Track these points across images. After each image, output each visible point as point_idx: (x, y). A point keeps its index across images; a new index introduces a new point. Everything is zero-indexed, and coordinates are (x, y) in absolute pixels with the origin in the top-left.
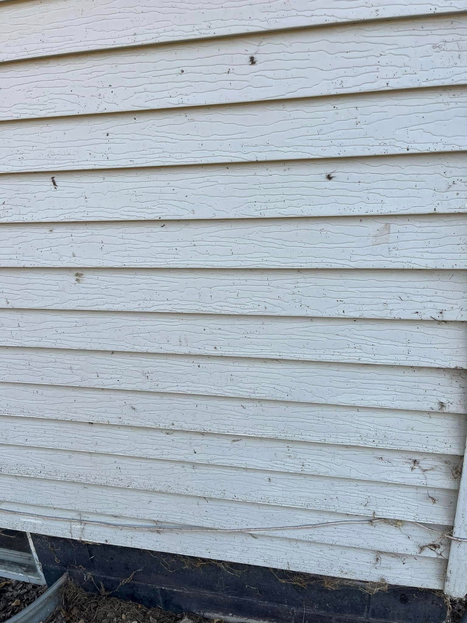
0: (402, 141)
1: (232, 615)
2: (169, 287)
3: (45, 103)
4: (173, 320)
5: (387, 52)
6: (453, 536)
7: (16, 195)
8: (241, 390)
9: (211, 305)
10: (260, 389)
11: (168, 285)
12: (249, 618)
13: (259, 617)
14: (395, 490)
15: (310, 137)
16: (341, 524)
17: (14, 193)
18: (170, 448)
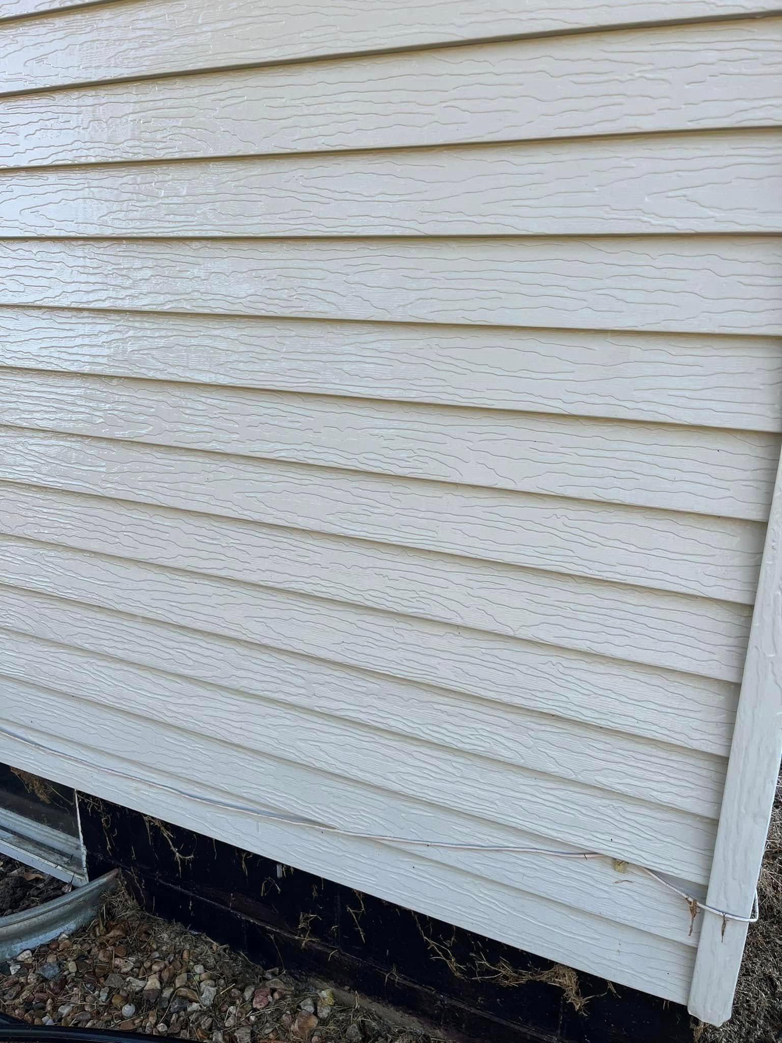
0: (653, 213)
1: (349, 990)
2: (300, 424)
3: (165, 140)
4: (304, 477)
5: (638, 75)
6: (707, 904)
7: (115, 271)
8: (390, 599)
9: (356, 457)
10: (417, 601)
11: (300, 420)
12: (375, 1001)
13: (390, 1002)
14: (616, 805)
15: (515, 203)
16: (525, 852)
17: (112, 268)
18: (279, 682)
